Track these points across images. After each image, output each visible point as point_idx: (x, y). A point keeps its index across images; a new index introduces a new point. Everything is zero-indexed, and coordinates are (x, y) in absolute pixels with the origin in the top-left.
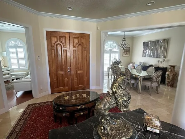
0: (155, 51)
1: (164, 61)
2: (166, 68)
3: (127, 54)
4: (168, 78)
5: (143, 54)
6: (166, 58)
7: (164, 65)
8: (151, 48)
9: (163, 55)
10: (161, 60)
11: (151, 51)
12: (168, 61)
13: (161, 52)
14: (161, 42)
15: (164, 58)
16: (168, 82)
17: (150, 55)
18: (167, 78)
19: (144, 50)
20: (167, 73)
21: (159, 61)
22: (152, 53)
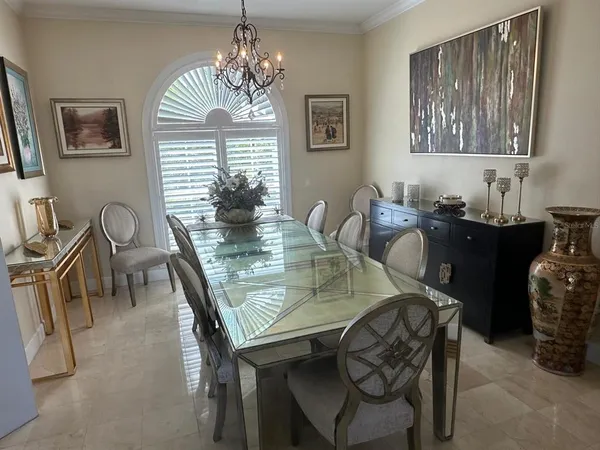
0: (470, 109)
1: (523, 172)
2: (538, 229)
3: (331, 134)
4: (543, 306)
5: (412, 130)
6: (534, 154)
7: (524, 205)
8: (450, 89)
9: (516, 129)
10: (504, 165)
11: (449, 111)
12: (549, 174)
13: (507, 115)
14: (505, 37)
15: (523, 152)
16: (544, 338)
17: (444, 138)
18: (535, 305)
19: (413, 107)
20: (537, 269)
21: (490, 177)
22: (457, 121)
